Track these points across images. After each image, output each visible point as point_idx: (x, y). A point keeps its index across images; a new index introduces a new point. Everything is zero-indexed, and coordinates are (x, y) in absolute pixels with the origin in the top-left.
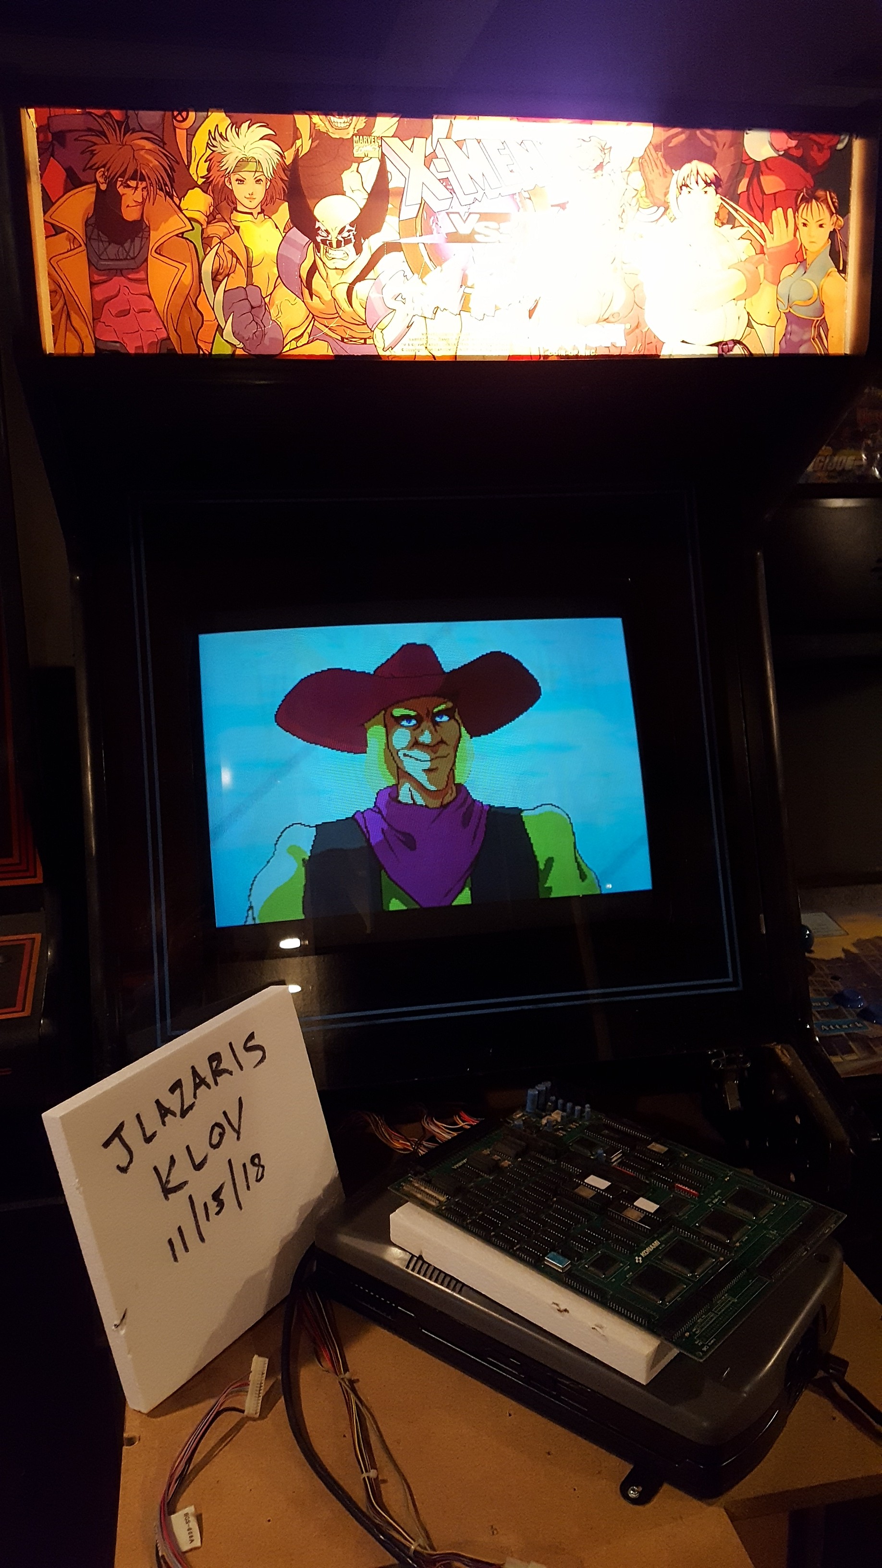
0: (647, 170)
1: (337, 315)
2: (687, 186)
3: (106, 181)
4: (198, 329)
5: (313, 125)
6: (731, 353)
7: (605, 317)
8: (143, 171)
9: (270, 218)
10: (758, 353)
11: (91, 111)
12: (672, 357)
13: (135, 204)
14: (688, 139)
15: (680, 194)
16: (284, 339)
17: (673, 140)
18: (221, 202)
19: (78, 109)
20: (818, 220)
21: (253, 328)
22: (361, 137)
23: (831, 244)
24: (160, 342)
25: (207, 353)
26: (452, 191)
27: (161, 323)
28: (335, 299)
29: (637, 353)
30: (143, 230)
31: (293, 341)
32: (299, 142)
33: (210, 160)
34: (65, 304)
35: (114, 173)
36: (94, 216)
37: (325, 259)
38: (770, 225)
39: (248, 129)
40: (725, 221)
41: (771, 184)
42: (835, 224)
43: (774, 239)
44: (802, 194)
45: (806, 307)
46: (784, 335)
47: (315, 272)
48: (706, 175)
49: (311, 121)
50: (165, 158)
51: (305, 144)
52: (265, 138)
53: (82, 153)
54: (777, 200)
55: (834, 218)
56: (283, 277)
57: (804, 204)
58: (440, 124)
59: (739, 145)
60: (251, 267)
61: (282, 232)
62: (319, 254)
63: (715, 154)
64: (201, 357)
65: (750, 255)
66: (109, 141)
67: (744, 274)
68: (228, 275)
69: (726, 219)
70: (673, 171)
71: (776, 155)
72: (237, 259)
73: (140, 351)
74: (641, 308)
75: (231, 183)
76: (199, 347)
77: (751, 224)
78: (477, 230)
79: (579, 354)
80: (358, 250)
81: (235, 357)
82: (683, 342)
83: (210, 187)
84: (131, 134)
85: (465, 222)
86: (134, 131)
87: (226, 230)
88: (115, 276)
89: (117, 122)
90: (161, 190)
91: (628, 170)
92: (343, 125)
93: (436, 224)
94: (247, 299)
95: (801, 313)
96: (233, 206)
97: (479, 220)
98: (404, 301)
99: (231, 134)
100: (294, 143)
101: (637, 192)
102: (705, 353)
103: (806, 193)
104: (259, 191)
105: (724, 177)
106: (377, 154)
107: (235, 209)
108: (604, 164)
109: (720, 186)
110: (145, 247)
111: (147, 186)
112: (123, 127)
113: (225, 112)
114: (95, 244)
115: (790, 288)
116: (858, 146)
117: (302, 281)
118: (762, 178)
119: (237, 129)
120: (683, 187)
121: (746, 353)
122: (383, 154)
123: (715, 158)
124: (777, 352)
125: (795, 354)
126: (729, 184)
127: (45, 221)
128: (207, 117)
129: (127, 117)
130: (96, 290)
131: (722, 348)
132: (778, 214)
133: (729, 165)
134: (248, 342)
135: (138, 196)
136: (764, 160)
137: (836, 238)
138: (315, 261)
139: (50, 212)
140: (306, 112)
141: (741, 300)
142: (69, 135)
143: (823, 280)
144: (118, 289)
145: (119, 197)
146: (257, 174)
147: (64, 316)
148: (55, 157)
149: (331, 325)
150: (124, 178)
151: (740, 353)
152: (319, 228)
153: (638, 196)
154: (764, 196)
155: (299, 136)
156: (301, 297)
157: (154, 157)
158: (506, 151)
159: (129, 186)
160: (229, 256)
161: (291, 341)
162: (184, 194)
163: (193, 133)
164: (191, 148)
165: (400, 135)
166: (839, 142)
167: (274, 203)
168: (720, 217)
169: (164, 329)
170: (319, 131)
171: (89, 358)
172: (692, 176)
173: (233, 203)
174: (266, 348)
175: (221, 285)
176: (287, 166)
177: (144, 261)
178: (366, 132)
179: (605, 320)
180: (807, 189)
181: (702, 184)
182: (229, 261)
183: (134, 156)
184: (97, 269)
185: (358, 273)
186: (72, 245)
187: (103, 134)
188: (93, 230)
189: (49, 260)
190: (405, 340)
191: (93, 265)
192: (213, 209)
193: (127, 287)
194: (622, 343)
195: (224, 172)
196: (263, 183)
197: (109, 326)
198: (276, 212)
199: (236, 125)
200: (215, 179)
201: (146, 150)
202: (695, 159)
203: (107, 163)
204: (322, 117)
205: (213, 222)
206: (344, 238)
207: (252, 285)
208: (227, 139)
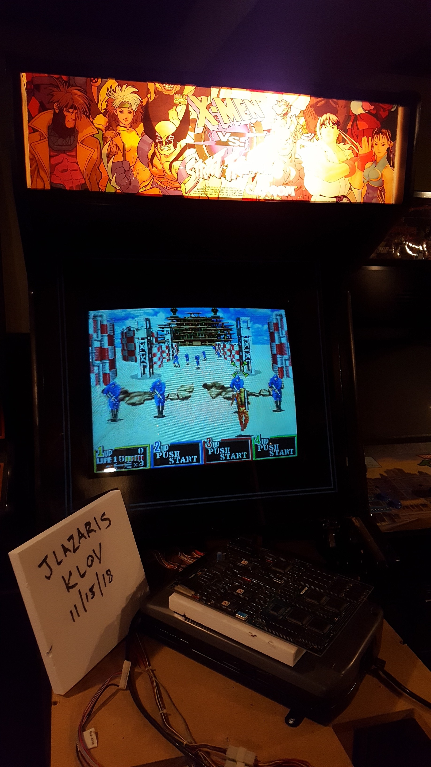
0: (307, 117)
1: (164, 176)
2: (324, 124)
3: (58, 109)
4: (99, 179)
5: (156, 88)
6: (342, 201)
8: (76, 105)
9: (135, 130)
11: (51, 75)
12: (315, 202)
14: (326, 103)
15: (322, 128)
16: (139, 186)
17: (319, 103)
18: (112, 121)
19: (46, 74)
20: (382, 143)
21: (125, 180)
22: (178, 94)
23: (388, 154)
24: (81, 185)
25: (103, 191)
26: (219, 122)
27: (82, 176)
28: (163, 169)
30: (74, 133)
31: (144, 188)
32: (149, 96)
33: (108, 101)
34: (37, 165)
35: (62, 105)
36: (52, 124)
37: (160, 150)
38: (361, 144)
39: (126, 88)
40: (341, 141)
42: (389, 145)
43: (363, 150)
44: (375, 131)
45: (376, 182)
46: (366, 194)
47: (155, 156)
48: (333, 120)
49: (155, 86)
50: (87, 100)
51: (152, 96)
52: (134, 92)
54: (364, 133)
55: (389, 142)
56: (140, 157)
57: (376, 135)
58: (214, 91)
60: (125, 152)
61: (140, 136)
62: (157, 148)
63: (338, 110)
65: (352, 157)
66: (60, 90)
67: (348, 165)
68: (114, 155)
69: (340, 140)
70: (319, 117)
71: (365, 112)
72: (119, 148)
73: (71, 189)
75: (117, 113)
76: (100, 188)
77: (352, 143)
78: (229, 140)
79: (274, 199)
80: (175, 147)
82: (321, 195)
83: (107, 114)
85: (224, 136)
86: (72, 86)
87: (114, 134)
88: (62, 153)
89: (65, 81)
90: (84, 114)
91: (299, 116)
92: (170, 89)
93: (211, 136)
94: (123, 167)
95: (374, 185)
96: (118, 123)
97: (231, 136)
98: (195, 171)
99: (118, 90)
100: (147, 95)
101: (302, 126)
102: (330, 201)
103: (377, 130)
104: (130, 117)
105: (341, 121)
106: (185, 102)
107: (119, 125)
109: (340, 125)
110: (76, 141)
111: (78, 112)
112: (67, 84)
113: (115, 80)
114: (52, 138)
115: (369, 173)
116: (400, 110)
117: (148, 160)
118: (358, 122)
119: (121, 88)
120: (323, 125)
121: (348, 201)
122: (188, 103)
123: (337, 112)
124: (362, 201)
126: (343, 125)
127: (29, 126)
128: (107, 81)
129: (69, 79)
130: (52, 159)
131: (338, 199)
132: (364, 139)
133: (343, 116)
134: (123, 187)
135: (73, 116)
136: (359, 114)
137: (390, 152)
138: (155, 150)
139: (31, 122)
140: (153, 82)
141: (347, 177)
142: (41, 86)
143: (384, 170)
144: (62, 159)
145: (64, 117)
146: (129, 109)
147: (36, 171)
148: (35, 96)
149: (162, 181)
150: (67, 108)
151: (346, 201)
152: (157, 136)
153: (302, 128)
154: (359, 131)
155: (149, 92)
156: (148, 167)
157: (82, 99)
158: (244, 104)
159: (69, 112)
160: (115, 146)
161: (142, 188)
163: (100, 88)
164: (99, 95)
165: (196, 94)
166: (392, 108)
167: (137, 123)
168: (339, 140)
169: (83, 179)
170: (158, 91)
171: (48, 191)
172: (327, 120)
173: (118, 122)
174: (131, 191)
175: (111, 160)
176: (144, 106)
177: (75, 147)
178: (180, 92)
179: (286, 184)
180: (378, 128)
181: (331, 124)
182: (115, 149)
183: (72, 97)
184: (53, 149)
185: (174, 157)
186: (41, 138)
187: (58, 86)
188: (52, 131)
189: (30, 145)
190: (195, 189)
191: (51, 147)
192: (108, 124)
193: (67, 159)
194: (293, 194)
195: (114, 107)
196: (132, 114)
197: (58, 176)
198: (138, 127)
199: (121, 86)
200: (110, 110)
201: (78, 95)
202: (328, 113)
203: (59, 100)
204: (160, 84)
205: (108, 130)
206: (168, 141)
207: (125, 160)
208: (116, 92)
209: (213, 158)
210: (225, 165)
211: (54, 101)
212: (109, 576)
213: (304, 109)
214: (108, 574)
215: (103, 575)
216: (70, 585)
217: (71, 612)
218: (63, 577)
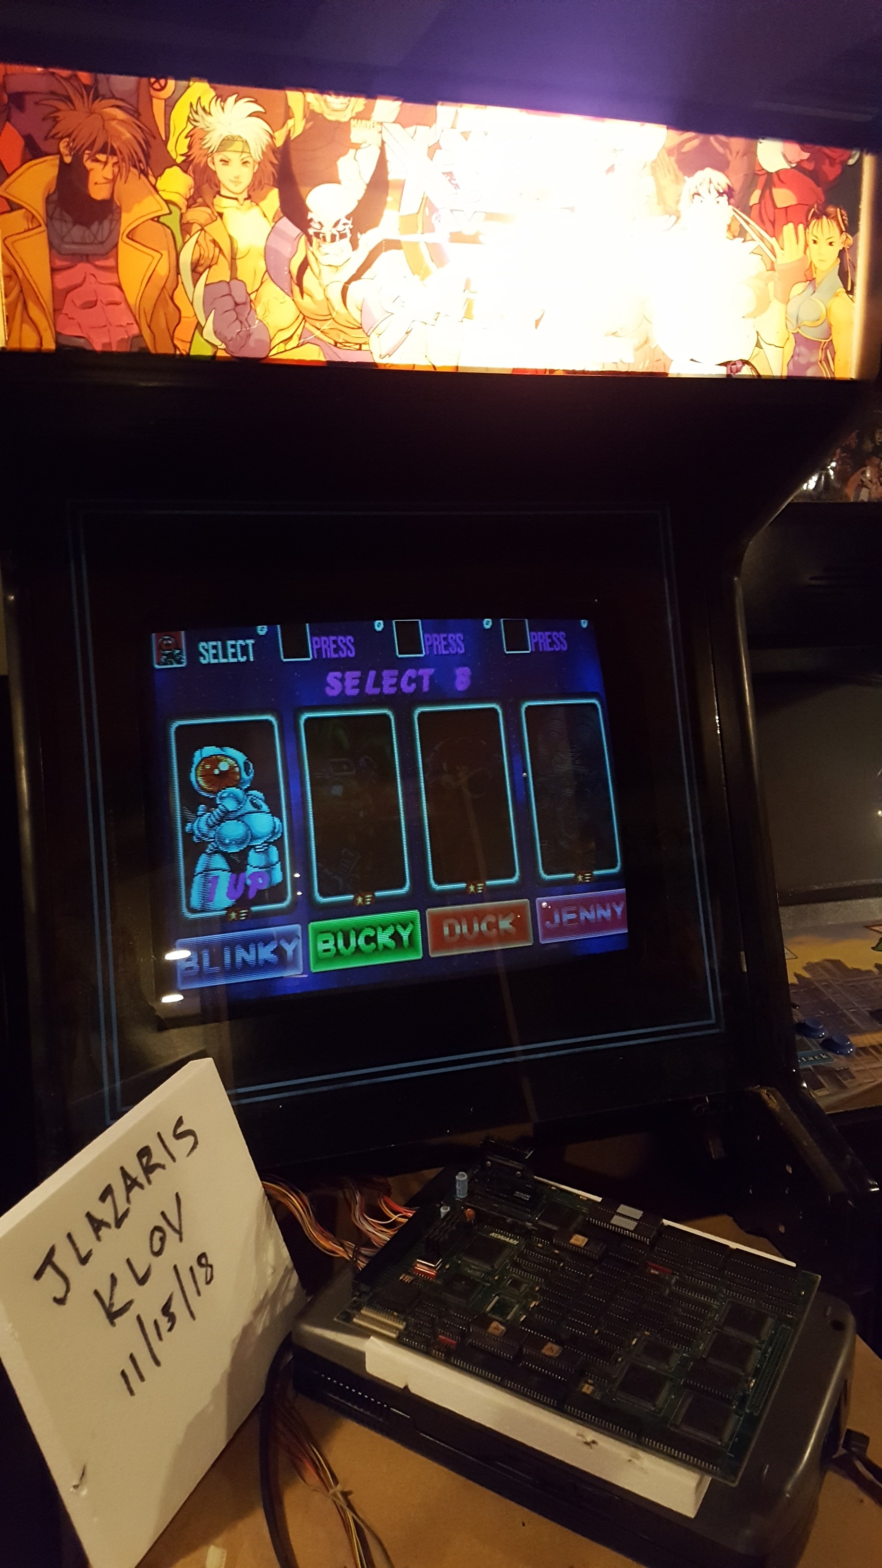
0: (659, 175)
1: (330, 316)
2: (698, 194)
3: (71, 153)
4: (175, 326)
5: (306, 104)
7: (614, 331)
8: (115, 146)
9: (257, 205)
10: (766, 374)
11: (54, 71)
12: (680, 377)
14: (701, 144)
15: (692, 202)
16: (271, 341)
17: (687, 145)
18: (203, 184)
19: (39, 66)
20: (828, 238)
21: (237, 328)
22: (359, 121)
23: (840, 263)
24: (130, 340)
26: (457, 186)
27: (132, 318)
28: (328, 299)
29: (645, 370)
30: (111, 211)
31: (282, 345)
32: (290, 123)
33: (191, 136)
34: (21, 291)
35: (81, 144)
36: (57, 192)
37: (317, 254)
38: (780, 241)
39: (235, 103)
40: (736, 234)
41: (783, 197)
42: (844, 242)
43: (785, 255)
44: (813, 210)
45: (815, 328)
46: (792, 357)
47: (307, 268)
48: (719, 184)
49: (305, 100)
50: (139, 131)
51: (297, 125)
52: (255, 114)
54: (788, 215)
55: (844, 236)
56: (271, 272)
57: (815, 220)
58: (445, 111)
59: (751, 154)
60: (235, 259)
61: (271, 222)
62: (311, 248)
63: (728, 163)
65: (761, 271)
66: (75, 107)
67: (754, 291)
68: (210, 267)
70: (686, 178)
71: (790, 168)
72: (221, 250)
73: (107, 349)
75: (214, 164)
76: (175, 347)
78: (482, 230)
79: (586, 370)
80: (354, 245)
81: (217, 359)
82: (692, 360)
83: (191, 167)
84: (100, 101)
85: (469, 221)
86: (104, 97)
87: (208, 216)
88: (81, 261)
89: (85, 86)
90: (135, 167)
91: (641, 174)
93: (439, 221)
94: (230, 295)
95: (810, 334)
96: (216, 189)
97: (485, 220)
98: (403, 304)
99: (215, 108)
100: (284, 123)
101: (649, 198)
102: (715, 374)
103: (817, 208)
104: (246, 175)
105: (737, 187)
106: (376, 140)
107: (219, 193)
108: (616, 166)
109: (733, 197)
110: (114, 231)
111: (118, 162)
112: (92, 92)
113: (210, 82)
114: (57, 224)
115: (799, 308)
116: (868, 162)
117: (292, 277)
118: (774, 190)
119: (222, 103)
120: (696, 196)
121: (754, 374)
122: (383, 143)
124: (785, 374)
125: (802, 377)
128: (189, 87)
129: (96, 81)
130: (58, 277)
131: (731, 368)
132: (788, 229)
133: (742, 175)
134: (231, 342)
135: (108, 172)
136: (777, 172)
137: (845, 259)
138: (306, 256)
141: (751, 317)
142: (27, 97)
143: (832, 301)
144: (83, 277)
145: (86, 172)
146: (244, 155)
147: (21, 306)
148: (12, 121)
149: (322, 329)
150: (91, 150)
151: (748, 374)
152: (311, 220)
153: (650, 202)
154: (776, 210)
155: (291, 114)
156: (290, 294)
157: (126, 128)
159: (97, 161)
160: (212, 245)
161: (278, 344)
162: (160, 173)
163: (172, 104)
164: (169, 121)
165: (402, 121)
166: (850, 158)
167: (262, 189)
168: (731, 230)
169: (135, 326)
170: (313, 112)
171: (48, 354)
172: (705, 184)
173: (216, 186)
174: (251, 351)
175: (201, 278)
176: (278, 148)
177: (113, 248)
178: (364, 116)
180: (818, 204)
181: (714, 194)
182: (210, 251)
183: (104, 126)
184: (60, 253)
185: (354, 272)
186: (30, 224)
187: (68, 99)
188: (55, 208)
189: (4, 240)
190: (403, 348)
191: (54, 247)
192: (194, 193)
193: (94, 276)
194: (630, 358)
195: (206, 151)
196: (250, 165)
197: (73, 319)
198: (263, 198)
199: (222, 98)
200: (197, 157)
201: (118, 120)
202: (708, 167)
203: (72, 132)
204: (317, 95)
205: (194, 206)
206: (339, 232)
207: (237, 279)
208: (210, 114)
210: (473, 289)
211: (60, 135)
212: (205, 1269)
213: (654, 157)
214: (200, 1265)
215: (190, 1269)
216: (116, 1308)
217: (123, 1374)
218: (96, 1293)
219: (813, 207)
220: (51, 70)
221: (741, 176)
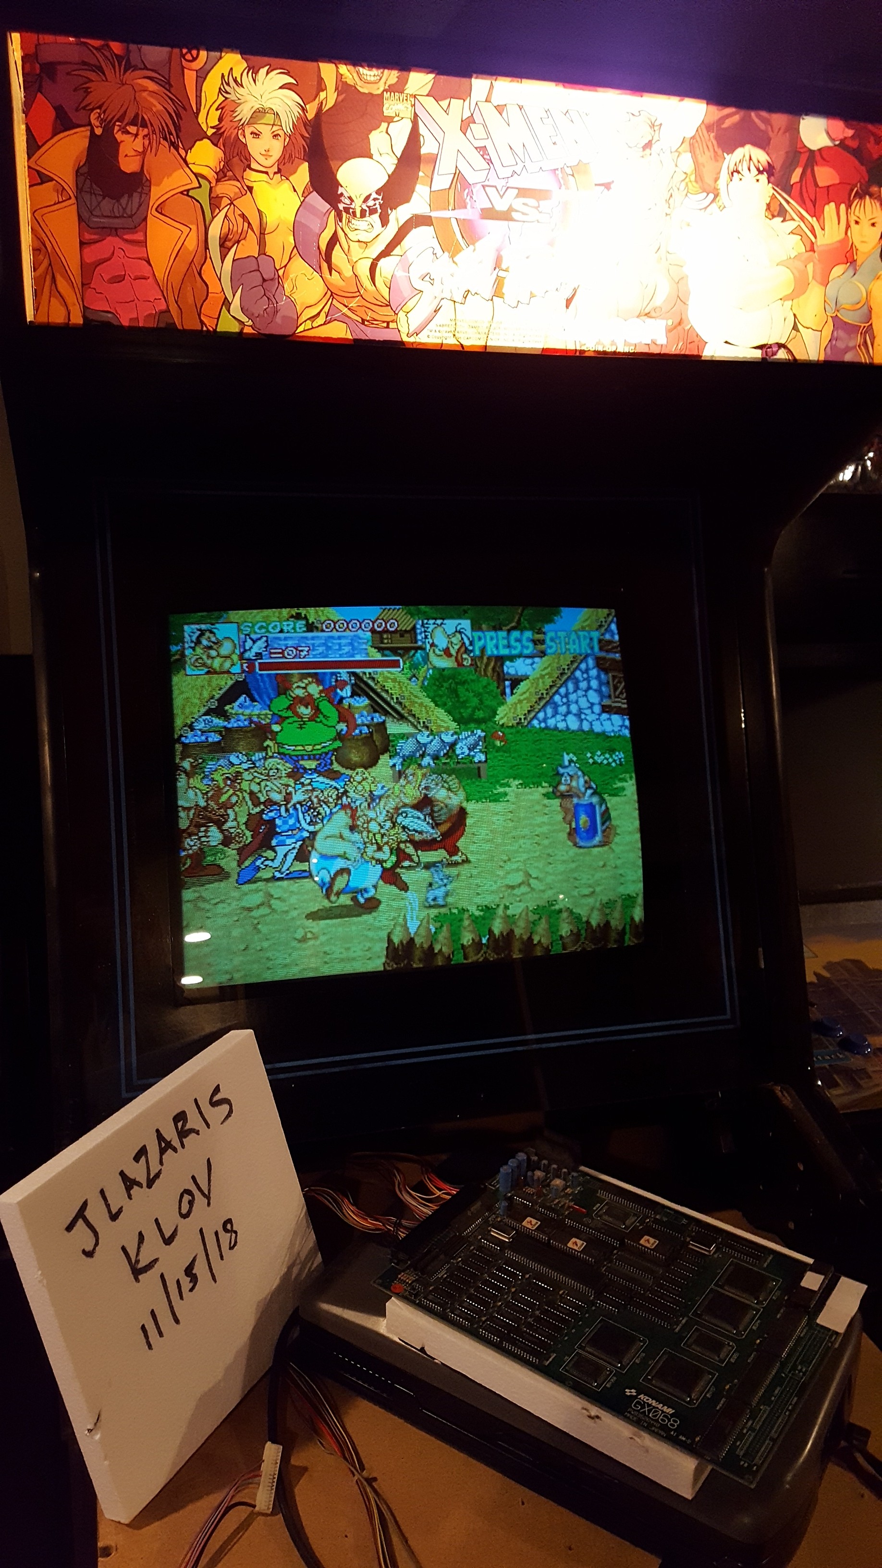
0: (698, 152)
1: (358, 294)
2: (738, 172)
3: (101, 124)
4: (202, 301)
5: (339, 77)
6: (775, 357)
7: (647, 311)
8: (146, 117)
9: (287, 179)
11: (87, 40)
12: (714, 359)
13: (134, 153)
14: (742, 120)
15: (731, 180)
16: (298, 318)
17: (727, 121)
18: (233, 157)
19: (72, 37)
20: (871, 217)
21: (264, 304)
22: (392, 94)
24: (157, 315)
25: (211, 329)
26: (490, 162)
27: (160, 292)
28: (356, 276)
29: (677, 352)
30: (141, 185)
31: (308, 321)
32: (323, 95)
33: (222, 108)
34: (50, 264)
35: (111, 116)
36: (87, 164)
37: (347, 230)
38: (821, 221)
39: (266, 75)
40: (776, 214)
41: (825, 176)
43: (826, 236)
44: (856, 189)
45: (853, 312)
46: (830, 341)
47: (336, 244)
48: (759, 162)
49: (337, 71)
50: (171, 103)
51: (329, 97)
52: (286, 86)
53: (75, 90)
54: (830, 194)
56: (300, 248)
57: (858, 200)
58: (479, 85)
59: (794, 130)
60: (264, 234)
61: (300, 196)
62: (340, 224)
63: (769, 139)
64: (204, 334)
65: (800, 252)
66: (106, 78)
67: (792, 272)
68: (238, 242)
69: (776, 211)
70: (725, 154)
71: (832, 145)
72: (249, 224)
73: (135, 324)
74: (684, 303)
75: (245, 137)
76: (202, 323)
77: (802, 218)
78: (515, 207)
79: (617, 351)
80: (384, 221)
82: (726, 342)
83: (221, 139)
84: (132, 71)
85: (502, 197)
86: (136, 68)
87: (237, 190)
88: (110, 235)
89: (117, 56)
90: (165, 139)
91: (679, 150)
92: (372, 79)
93: (471, 197)
94: (259, 270)
95: (849, 318)
96: (246, 163)
97: (517, 196)
98: (432, 282)
99: (247, 80)
100: (317, 95)
101: (685, 176)
102: (748, 356)
103: (860, 187)
104: (277, 148)
105: (778, 166)
106: (408, 114)
107: (249, 167)
108: (653, 142)
109: (773, 175)
110: (144, 204)
111: (149, 134)
112: (124, 63)
113: (241, 54)
114: (87, 197)
115: (838, 290)
117: (320, 253)
118: (816, 168)
119: (254, 75)
120: (735, 174)
121: (790, 358)
122: (416, 115)
123: (769, 143)
124: (822, 358)
125: (840, 361)
126: (782, 173)
127: (29, 167)
128: (221, 58)
129: (128, 51)
130: (87, 250)
131: (766, 352)
132: (830, 209)
134: (258, 319)
135: (138, 144)
136: (820, 150)
138: (336, 231)
139: (36, 157)
141: (788, 300)
142: (60, 68)
143: (872, 283)
144: (111, 251)
145: (117, 144)
146: (275, 128)
147: (48, 278)
148: (43, 91)
149: (350, 305)
150: (121, 122)
151: (783, 357)
152: (342, 194)
153: (687, 180)
154: (818, 189)
155: (324, 88)
156: (318, 270)
157: (157, 99)
158: (550, 120)
159: (128, 133)
160: (240, 220)
161: (305, 321)
162: (190, 146)
163: (204, 76)
164: (201, 93)
165: (435, 94)
167: (293, 163)
168: (771, 209)
169: (163, 299)
170: (345, 84)
171: (76, 328)
172: (744, 162)
173: (246, 159)
174: (278, 328)
175: (230, 253)
176: (309, 121)
177: (143, 220)
178: (397, 88)
179: (646, 315)
180: (860, 186)
181: (754, 171)
182: (239, 226)
183: (135, 98)
184: (89, 226)
185: (382, 247)
186: (60, 196)
187: (99, 69)
188: (85, 181)
189: (33, 213)
190: (431, 326)
191: (83, 221)
192: (224, 166)
193: (123, 250)
194: (662, 340)
195: (237, 123)
196: (281, 139)
197: (101, 293)
198: (295, 172)
199: (253, 69)
200: (227, 130)
201: (150, 91)
202: (748, 143)
203: (103, 104)
204: (350, 68)
205: (223, 180)
206: (369, 207)
207: (265, 254)
208: (242, 86)
209: (474, 250)
210: (504, 266)
211: (91, 107)
212: (229, 1235)
213: (693, 134)
214: (226, 1230)
215: (216, 1233)
216: (141, 1265)
217: (143, 1328)
218: (124, 1249)
219: (857, 186)
220: (82, 40)
221: (782, 153)
